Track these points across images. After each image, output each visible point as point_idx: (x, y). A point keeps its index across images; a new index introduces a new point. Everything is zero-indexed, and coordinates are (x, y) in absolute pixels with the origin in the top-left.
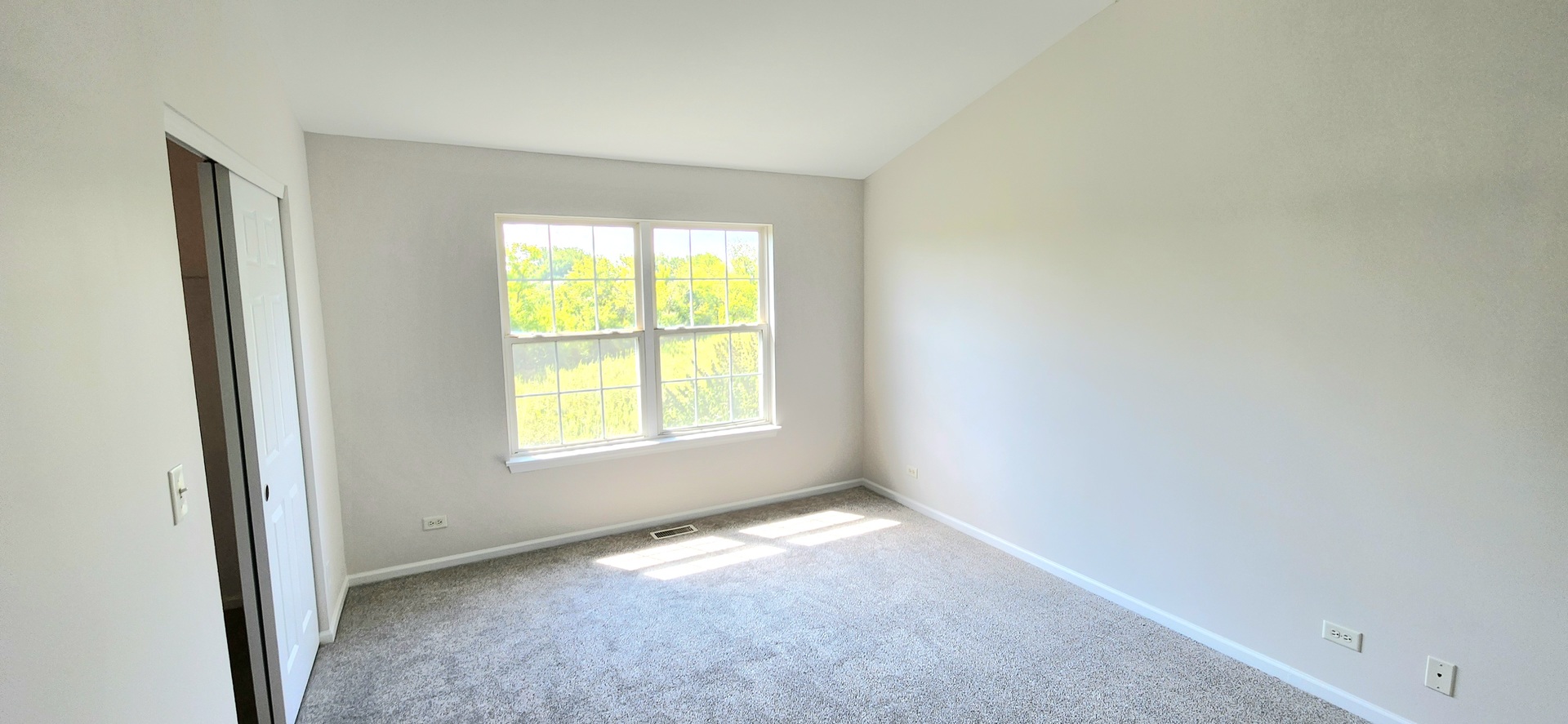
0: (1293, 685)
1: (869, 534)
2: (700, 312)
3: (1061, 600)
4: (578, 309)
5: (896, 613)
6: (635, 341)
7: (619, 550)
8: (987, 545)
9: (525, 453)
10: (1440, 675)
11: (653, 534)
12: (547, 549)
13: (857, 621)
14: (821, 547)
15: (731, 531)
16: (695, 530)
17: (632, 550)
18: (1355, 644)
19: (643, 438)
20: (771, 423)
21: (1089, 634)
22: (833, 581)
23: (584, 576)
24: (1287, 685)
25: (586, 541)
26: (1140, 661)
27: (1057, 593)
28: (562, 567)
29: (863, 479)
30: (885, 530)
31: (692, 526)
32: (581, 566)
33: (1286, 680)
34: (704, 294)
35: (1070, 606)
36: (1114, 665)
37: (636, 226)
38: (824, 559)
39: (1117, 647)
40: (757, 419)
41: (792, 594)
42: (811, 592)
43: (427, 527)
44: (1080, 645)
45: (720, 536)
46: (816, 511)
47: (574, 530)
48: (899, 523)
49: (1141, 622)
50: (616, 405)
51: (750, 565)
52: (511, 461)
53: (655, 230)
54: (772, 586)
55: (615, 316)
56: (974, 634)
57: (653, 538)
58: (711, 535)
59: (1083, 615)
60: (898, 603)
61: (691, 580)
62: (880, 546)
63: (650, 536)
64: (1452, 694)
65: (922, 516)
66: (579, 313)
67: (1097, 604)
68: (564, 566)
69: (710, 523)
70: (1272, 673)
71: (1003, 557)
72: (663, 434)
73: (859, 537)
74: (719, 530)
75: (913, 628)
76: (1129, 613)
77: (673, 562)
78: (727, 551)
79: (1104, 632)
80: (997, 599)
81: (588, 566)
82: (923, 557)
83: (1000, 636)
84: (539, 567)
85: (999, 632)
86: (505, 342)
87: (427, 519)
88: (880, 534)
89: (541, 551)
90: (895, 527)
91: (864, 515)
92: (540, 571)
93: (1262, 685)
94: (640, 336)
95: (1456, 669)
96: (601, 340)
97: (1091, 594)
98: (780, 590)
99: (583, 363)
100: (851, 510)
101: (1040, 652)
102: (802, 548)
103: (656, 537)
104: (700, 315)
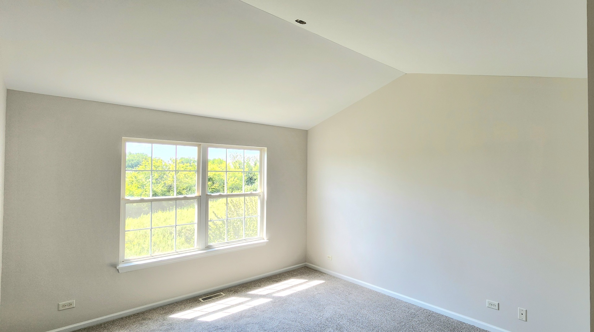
0: (479, 327)
1: (311, 288)
2: (214, 187)
3: (395, 306)
4: (143, 186)
5: (327, 321)
6: (196, 201)
7: (181, 310)
8: (363, 287)
9: (128, 261)
10: (522, 314)
11: (200, 299)
12: (138, 314)
13: (309, 328)
14: (289, 296)
15: (243, 293)
16: (224, 295)
17: (189, 309)
18: (497, 308)
19: (197, 250)
20: (263, 239)
21: (407, 319)
22: (296, 311)
23: (162, 325)
24: (477, 328)
25: (161, 307)
26: (426, 327)
27: (392, 303)
28: (149, 322)
29: (306, 263)
30: (318, 285)
31: (222, 293)
32: (160, 320)
33: (477, 326)
34: (217, 178)
35: (398, 308)
36: (417, 330)
37: (199, 146)
38: (291, 302)
39: (417, 322)
40: (256, 237)
41: (277, 320)
42: (286, 318)
43: (61, 308)
44: (404, 324)
45: (238, 296)
46: (285, 280)
47: (154, 302)
48: (324, 281)
49: (425, 311)
50: (164, 236)
51: (254, 308)
52: (120, 266)
53: (209, 148)
54: (267, 317)
55: (165, 189)
56: (361, 326)
57: (201, 301)
58: (232, 296)
59: (404, 311)
60: (327, 317)
61: (224, 319)
62: (317, 292)
63: (199, 300)
64: (526, 321)
65: (334, 277)
66: (144, 188)
67: (409, 306)
68: (150, 321)
69: (231, 291)
70: (472, 324)
71: (370, 291)
72: (208, 247)
73: (306, 290)
74: (236, 294)
75: (335, 327)
76: (421, 308)
77: (214, 312)
78: (242, 303)
79: (412, 317)
80: (369, 309)
81: (164, 320)
82: (337, 295)
83: (372, 325)
84: (134, 324)
85: (372, 323)
86: (122, 202)
87: (61, 303)
88: (316, 288)
89: (134, 315)
90: (323, 283)
91: (308, 279)
92: (135, 326)
93: (469, 329)
94: (199, 198)
95: (526, 310)
96: (177, 201)
97: (406, 303)
98: (271, 319)
99: (144, 214)
100: (302, 278)
101: (389, 329)
102: (280, 297)
103: (202, 301)
104: (214, 189)
